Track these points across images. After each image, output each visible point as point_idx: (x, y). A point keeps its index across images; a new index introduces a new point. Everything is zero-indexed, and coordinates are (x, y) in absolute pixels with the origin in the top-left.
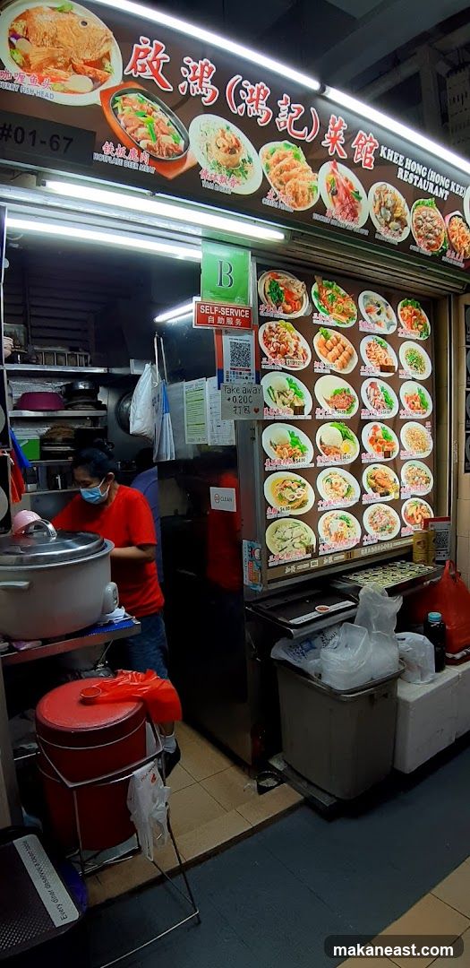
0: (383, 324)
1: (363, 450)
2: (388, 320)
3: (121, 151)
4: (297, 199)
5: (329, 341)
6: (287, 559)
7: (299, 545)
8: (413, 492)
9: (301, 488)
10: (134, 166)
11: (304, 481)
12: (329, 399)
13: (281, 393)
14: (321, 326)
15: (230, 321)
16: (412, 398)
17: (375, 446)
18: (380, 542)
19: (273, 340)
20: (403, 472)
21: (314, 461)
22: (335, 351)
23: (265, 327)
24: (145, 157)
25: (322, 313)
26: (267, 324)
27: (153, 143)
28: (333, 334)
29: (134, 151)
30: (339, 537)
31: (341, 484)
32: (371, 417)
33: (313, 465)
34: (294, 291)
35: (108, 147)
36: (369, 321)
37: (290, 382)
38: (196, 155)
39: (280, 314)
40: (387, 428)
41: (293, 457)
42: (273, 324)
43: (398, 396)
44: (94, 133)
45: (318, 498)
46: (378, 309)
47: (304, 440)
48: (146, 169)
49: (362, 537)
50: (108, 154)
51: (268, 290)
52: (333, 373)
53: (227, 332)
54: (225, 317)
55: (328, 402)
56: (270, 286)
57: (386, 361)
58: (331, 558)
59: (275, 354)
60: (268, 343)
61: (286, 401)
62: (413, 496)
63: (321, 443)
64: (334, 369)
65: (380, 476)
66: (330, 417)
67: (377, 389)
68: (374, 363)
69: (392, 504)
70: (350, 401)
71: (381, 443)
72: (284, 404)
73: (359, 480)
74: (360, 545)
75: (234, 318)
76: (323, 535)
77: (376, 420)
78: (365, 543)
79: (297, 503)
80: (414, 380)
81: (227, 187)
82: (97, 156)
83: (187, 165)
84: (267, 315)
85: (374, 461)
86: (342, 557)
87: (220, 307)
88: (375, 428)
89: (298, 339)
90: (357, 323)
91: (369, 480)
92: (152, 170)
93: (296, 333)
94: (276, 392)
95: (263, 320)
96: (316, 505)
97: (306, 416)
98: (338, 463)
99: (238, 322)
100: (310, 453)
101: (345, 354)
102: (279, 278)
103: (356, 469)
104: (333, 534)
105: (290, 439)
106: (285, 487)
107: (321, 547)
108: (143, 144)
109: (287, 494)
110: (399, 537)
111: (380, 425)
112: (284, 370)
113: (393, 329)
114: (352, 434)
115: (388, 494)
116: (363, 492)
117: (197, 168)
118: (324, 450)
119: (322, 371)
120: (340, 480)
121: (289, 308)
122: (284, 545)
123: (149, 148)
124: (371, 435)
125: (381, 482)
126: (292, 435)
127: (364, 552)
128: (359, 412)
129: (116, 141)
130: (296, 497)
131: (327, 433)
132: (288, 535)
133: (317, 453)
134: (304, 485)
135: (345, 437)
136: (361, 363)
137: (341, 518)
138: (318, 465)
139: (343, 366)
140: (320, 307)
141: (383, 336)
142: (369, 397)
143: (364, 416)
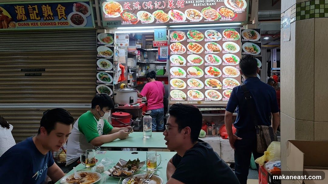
0: (216, 38)
1: (205, 74)
2: (217, 37)
3: (126, 22)
4: (164, 20)
5: (193, 46)
6: (177, 100)
7: (181, 97)
8: (229, 87)
9: (182, 83)
10: (128, 24)
11: (183, 81)
12: (192, 60)
13: (176, 60)
14: (189, 42)
15: (161, 45)
16: (228, 59)
17: (211, 73)
18: (212, 101)
19: (174, 47)
20: (224, 81)
21: (186, 76)
22: (195, 48)
23: (172, 45)
24: (130, 22)
25: (190, 39)
26: (172, 44)
27: (131, 19)
28: (194, 44)
29: (128, 21)
30: (195, 97)
31: (196, 83)
32: (209, 65)
33: (186, 77)
34: (181, 35)
35: (123, 22)
36: (209, 38)
37: (179, 57)
38: (139, 19)
39: (176, 41)
40: (216, 68)
41: (179, 75)
42: (174, 44)
43: (222, 59)
44: (121, 21)
45: (187, 85)
46: (213, 34)
47: (183, 71)
48: (131, 24)
49: (204, 98)
50: (124, 23)
51: (173, 36)
52: (194, 54)
53: (161, 47)
54: (160, 44)
55: (192, 61)
56: (174, 35)
57: (216, 49)
58: (192, 102)
59: (174, 51)
60: (172, 48)
61: (177, 61)
62: (228, 89)
63: (189, 72)
64: (194, 53)
65: (213, 82)
66: (192, 65)
67: (212, 57)
68: (211, 50)
69: (218, 90)
70: (200, 61)
71: (213, 72)
72: (177, 62)
73: (204, 82)
74: (204, 100)
75: (162, 44)
76: (189, 95)
77: (211, 66)
78: (206, 100)
79: (180, 86)
80: (229, 53)
81: (147, 23)
82: (122, 24)
83: (138, 21)
84: (172, 42)
85: (210, 77)
86: (196, 103)
87: (159, 42)
88: (211, 68)
89: (182, 46)
90: (204, 39)
91: (208, 82)
92: (132, 24)
93: (181, 45)
94: (174, 60)
95: (171, 43)
96: (187, 87)
97: (184, 65)
98: (195, 77)
99: (164, 45)
100: (185, 74)
101: (199, 48)
102: (176, 32)
103: (203, 79)
104: (193, 95)
105: (178, 71)
106: (177, 82)
107: (188, 99)
108: (129, 20)
109: (177, 84)
110: (221, 100)
111: (213, 67)
112: (177, 54)
113: (220, 39)
114: (201, 69)
115: (216, 87)
116: (205, 85)
117: (140, 21)
118: (190, 73)
119: (190, 53)
120: (196, 82)
121: (179, 39)
122: (176, 96)
123: (130, 20)
124: (209, 70)
125: (213, 83)
126: (179, 70)
127: (205, 103)
128: (204, 63)
129: (125, 21)
130: (180, 85)
131: (191, 70)
132: (177, 94)
133: (187, 74)
134: (183, 82)
135: (198, 70)
136: (205, 50)
137: (196, 92)
138: (188, 77)
139: (198, 51)
140: (190, 37)
141: (216, 42)
142: (208, 59)
143: (206, 64)
